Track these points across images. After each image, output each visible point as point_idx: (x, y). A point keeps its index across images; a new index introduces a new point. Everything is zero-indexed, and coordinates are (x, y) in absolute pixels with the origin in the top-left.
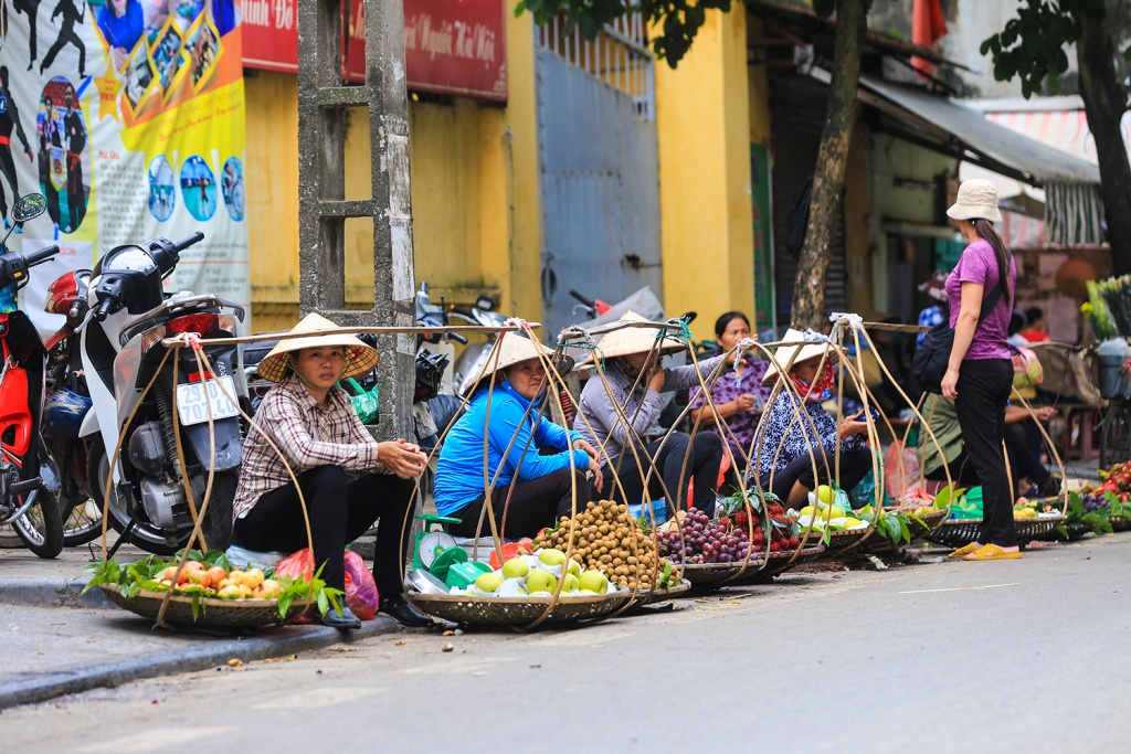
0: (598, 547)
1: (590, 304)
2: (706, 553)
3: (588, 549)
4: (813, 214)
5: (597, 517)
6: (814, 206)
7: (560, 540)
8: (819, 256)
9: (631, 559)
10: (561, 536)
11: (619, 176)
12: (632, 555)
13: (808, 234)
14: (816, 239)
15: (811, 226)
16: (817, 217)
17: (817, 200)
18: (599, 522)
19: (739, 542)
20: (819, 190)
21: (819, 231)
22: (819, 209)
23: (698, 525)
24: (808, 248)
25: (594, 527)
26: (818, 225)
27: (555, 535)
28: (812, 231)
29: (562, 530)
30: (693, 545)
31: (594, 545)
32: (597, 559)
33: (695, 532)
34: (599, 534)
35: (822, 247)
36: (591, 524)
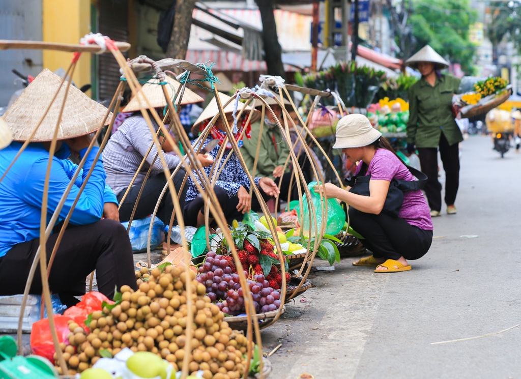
0: (171, 326)
1: (25, 78)
2: (232, 300)
3: (160, 328)
4: (176, 21)
5: (165, 288)
6: (177, 16)
7: (124, 316)
8: (181, 48)
9: (209, 339)
10: (124, 311)
11: (23, 16)
12: (208, 333)
13: (173, 33)
14: (179, 38)
15: (176, 29)
16: (179, 23)
17: (179, 12)
18: (168, 293)
19: (262, 288)
20: (180, 7)
21: (180, 32)
22: (180, 18)
23: (219, 270)
24: (173, 43)
25: (164, 301)
26: (180, 28)
27: (117, 309)
28: (176, 32)
29: (125, 304)
30: (214, 290)
31: (165, 323)
32: (169, 340)
33: (217, 277)
34: (170, 310)
35: (183, 42)
36: (159, 296)
